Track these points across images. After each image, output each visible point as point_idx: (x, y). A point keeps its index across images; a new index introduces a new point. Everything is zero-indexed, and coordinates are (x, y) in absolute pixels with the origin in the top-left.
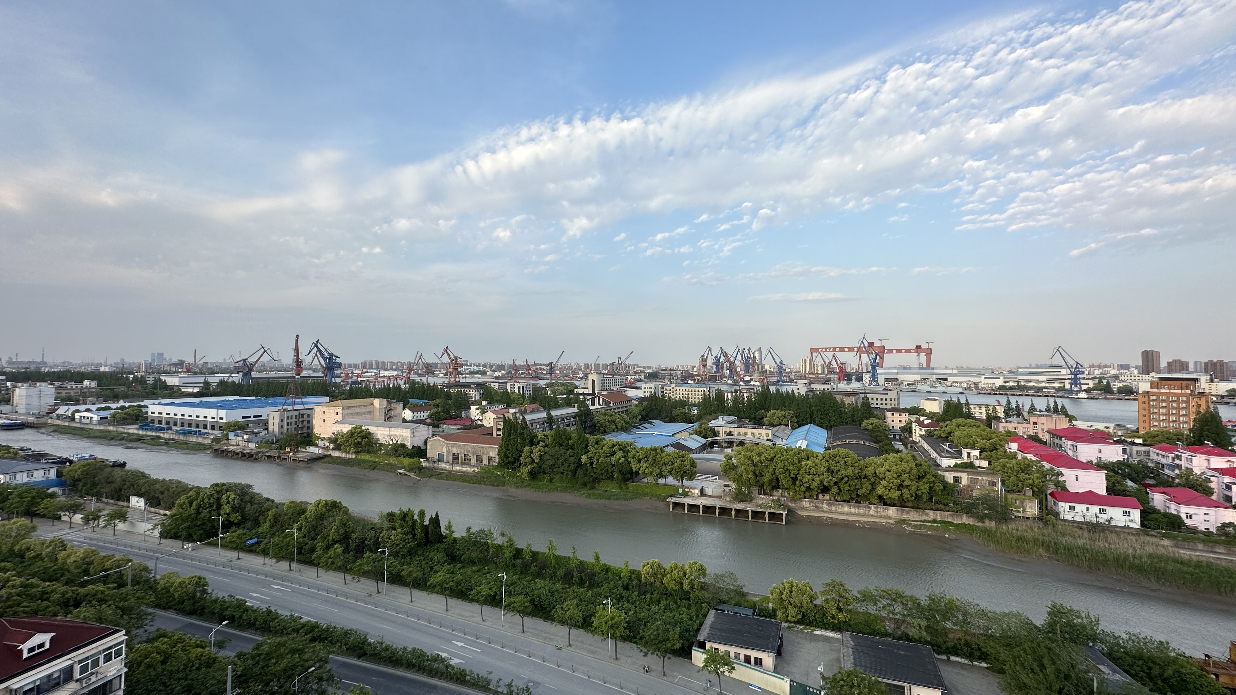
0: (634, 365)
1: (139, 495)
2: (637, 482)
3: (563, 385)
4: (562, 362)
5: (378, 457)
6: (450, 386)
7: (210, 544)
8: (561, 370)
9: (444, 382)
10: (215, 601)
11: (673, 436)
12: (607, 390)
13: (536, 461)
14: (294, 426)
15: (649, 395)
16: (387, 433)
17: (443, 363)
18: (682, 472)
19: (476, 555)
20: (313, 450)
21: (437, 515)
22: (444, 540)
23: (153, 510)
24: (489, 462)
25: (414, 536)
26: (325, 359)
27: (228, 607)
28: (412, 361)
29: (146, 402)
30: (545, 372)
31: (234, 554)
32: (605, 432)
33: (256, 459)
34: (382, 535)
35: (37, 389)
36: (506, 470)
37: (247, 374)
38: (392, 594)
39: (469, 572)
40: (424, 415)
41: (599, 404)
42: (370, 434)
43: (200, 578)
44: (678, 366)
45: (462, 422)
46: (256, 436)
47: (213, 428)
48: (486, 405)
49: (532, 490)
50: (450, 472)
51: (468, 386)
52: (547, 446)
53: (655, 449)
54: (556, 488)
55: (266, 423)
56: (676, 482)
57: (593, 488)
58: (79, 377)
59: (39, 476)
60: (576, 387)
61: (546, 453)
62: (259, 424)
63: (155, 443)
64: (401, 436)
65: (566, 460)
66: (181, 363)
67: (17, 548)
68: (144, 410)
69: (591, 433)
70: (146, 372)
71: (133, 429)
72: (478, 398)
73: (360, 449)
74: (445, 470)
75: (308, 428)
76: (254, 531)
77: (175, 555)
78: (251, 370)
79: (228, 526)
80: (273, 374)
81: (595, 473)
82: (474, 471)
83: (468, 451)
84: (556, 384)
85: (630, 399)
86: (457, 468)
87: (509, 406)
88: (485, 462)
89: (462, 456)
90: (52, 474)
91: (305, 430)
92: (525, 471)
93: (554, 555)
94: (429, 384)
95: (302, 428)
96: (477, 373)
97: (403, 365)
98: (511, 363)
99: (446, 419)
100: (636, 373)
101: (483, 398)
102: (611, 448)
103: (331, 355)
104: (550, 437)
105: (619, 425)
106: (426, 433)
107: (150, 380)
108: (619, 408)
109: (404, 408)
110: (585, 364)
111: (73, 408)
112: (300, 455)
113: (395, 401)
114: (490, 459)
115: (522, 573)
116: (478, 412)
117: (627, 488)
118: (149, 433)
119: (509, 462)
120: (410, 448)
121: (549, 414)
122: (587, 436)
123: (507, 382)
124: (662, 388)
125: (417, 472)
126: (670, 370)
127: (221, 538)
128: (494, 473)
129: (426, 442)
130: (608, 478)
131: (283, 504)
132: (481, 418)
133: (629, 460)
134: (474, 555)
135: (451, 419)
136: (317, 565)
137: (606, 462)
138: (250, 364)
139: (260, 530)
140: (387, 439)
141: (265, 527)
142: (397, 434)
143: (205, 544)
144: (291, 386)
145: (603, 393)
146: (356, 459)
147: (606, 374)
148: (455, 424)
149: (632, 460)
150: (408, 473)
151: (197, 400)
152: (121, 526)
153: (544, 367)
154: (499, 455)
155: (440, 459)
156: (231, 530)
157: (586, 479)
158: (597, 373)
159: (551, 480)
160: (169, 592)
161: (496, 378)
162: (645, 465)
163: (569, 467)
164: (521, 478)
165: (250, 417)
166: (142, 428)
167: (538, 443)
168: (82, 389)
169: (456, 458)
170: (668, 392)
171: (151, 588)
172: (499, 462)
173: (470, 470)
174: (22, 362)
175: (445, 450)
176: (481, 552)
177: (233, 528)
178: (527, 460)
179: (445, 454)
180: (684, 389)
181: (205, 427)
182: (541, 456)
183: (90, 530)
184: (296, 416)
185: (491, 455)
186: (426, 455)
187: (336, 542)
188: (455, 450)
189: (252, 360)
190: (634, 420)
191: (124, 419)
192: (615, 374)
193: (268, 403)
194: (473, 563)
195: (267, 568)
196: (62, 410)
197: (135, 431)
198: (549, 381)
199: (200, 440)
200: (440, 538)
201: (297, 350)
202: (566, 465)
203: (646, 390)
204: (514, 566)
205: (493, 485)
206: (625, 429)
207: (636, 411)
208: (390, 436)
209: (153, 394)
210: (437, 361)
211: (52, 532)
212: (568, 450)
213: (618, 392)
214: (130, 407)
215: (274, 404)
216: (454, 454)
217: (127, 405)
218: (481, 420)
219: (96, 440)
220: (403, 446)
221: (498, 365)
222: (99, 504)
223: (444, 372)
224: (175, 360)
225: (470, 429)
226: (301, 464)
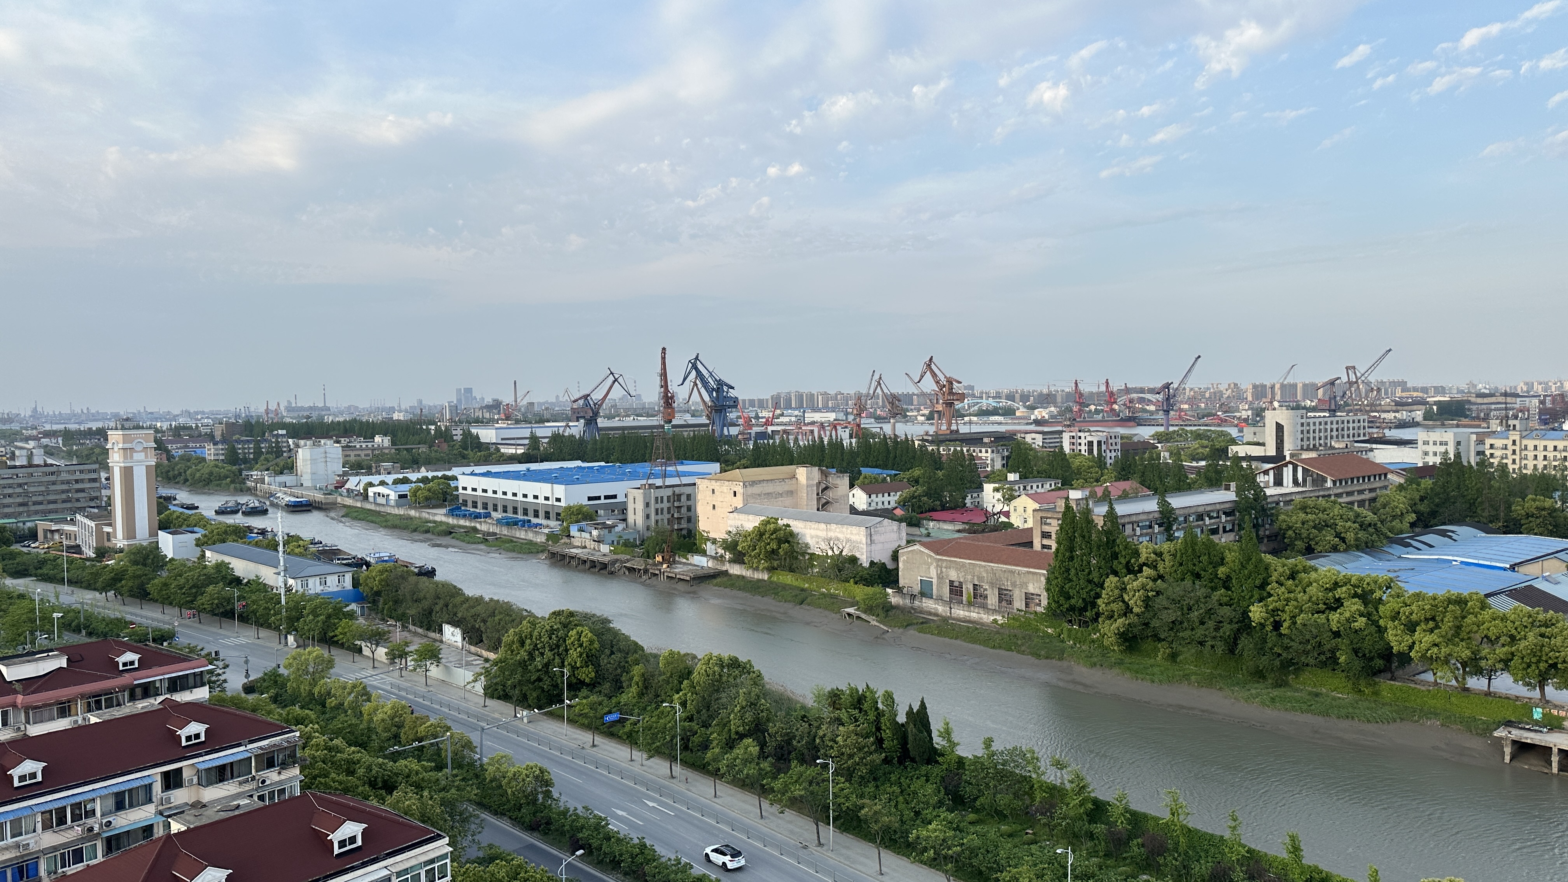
0: (1394, 384)
1: (455, 624)
2: (1403, 680)
3: (1198, 436)
4: (1194, 383)
5: (810, 581)
6: (938, 440)
7: (551, 715)
8: (1191, 401)
9: (927, 434)
10: (565, 813)
11: (1513, 568)
12: (1315, 448)
13: (1136, 610)
14: (667, 516)
15: (1438, 460)
16: (823, 534)
17: (923, 394)
18: (1543, 666)
19: (1006, 801)
20: (699, 560)
21: (923, 705)
22: (940, 759)
23: (473, 649)
24: (1027, 605)
25: (880, 741)
26: (710, 391)
27: (583, 827)
28: (864, 391)
29: (455, 471)
30: (1152, 408)
31: (586, 737)
32: (1309, 551)
33: (612, 573)
34: (821, 733)
35: (321, 450)
36: (1066, 626)
37: (591, 422)
38: (844, 851)
39: (992, 835)
40: (890, 500)
41: (1296, 482)
42: (792, 534)
43: (542, 771)
44: (1530, 385)
45: (966, 517)
46: (610, 532)
47: (547, 516)
48: (1015, 482)
49: (1128, 675)
50: (945, 620)
51: (975, 440)
52: (1161, 577)
53: (1461, 602)
54: (1187, 677)
55: (623, 510)
56: (1521, 690)
57: (1280, 684)
58: (367, 430)
59: (333, 584)
60: (1234, 442)
61: (1158, 593)
62: (613, 511)
63: (470, 537)
64: (848, 540)
65: (1210, 612)
66: (496, 405)
67: (316, 690)
68: (453, 484)
69: (1275, 552)
70: (451, 420)
71: (440, 515)
72: (998, 465)
73: (775, 564)
74: (936, 615)
75: (689, 520)
76: (614, 700)
77: (506, 727)
78: (596, 414)
79: (576, 686)
80: (629, 422)
81: (1287, 648)
82: (995, 621)
83: (980, 578)
84: (1181, 435)
85: (1382, 472)
86: (960, 612)
87: (1067, 484)
88: (1019, 603)
89: (967, 589)
90: (348, 582)
91: (684, 525)
92: (1109, 629)
93: (1183, 827)
94: (896, 436)
95: (679, 519)
96: (995, 412)
97: (847, 398)
98: (1069, 388)
99: (933, 510)
100: (1400, 404)
101: (1010, 464)
102: (1330, 590)
103: (720, 383)
104: (1167, 557)
105: (1350, 536)
106: (895, 536)
107: (458, 434)
108: (1349, 494)
109: (852, 486)
110: (1255, 387)
111: (366, 479)
112: (679, 569)
113: (834, 471)
114: (1029, 598)
115: (1107, 855)
116: (999, 495)
117: (1376, 693)
118: (462, 522)
119: (1072, 609)
120: (866, 564)
121: (1164, 504)
122: (1268, 558)
123: (1061, 432)
124: (1480, 442)
125: (882, 615)
126: (1506, 394)
127: (568, 706)
128: (1038, 630)
129: (895, 557)
130: (1323, 665)
131: (656, 656)
132: (1006, 509)
133: (1382, 622)
134: (1003, 800)
135: (944, 508)
136: (716, 774)
137: (1318, 626)
138: (595, 404)
139: (624, 698)
140: (824, 546)
141: (629, 695)
142: (840, 536)
143: (545, 714)
144: (658, 443)
145: (1305, 455)
146: (770, 582)
147: (1314, 409)
148: (952, 521)
149: (1390, 624)
150: (863, 616)
151: (522, 467)
152: (434, 671)
153: (1148, 396)
154: (1048, 590)
155: (925, 592)
156: (581, 694)
157: (1264, 661)
158: (1288, 408)
159: (1173, 657)
160: (500, 786)
161: (1037, 422)
162: (1428, 639)
163: (1217, 629)
164: (1102, 646)
165: (599, 498)
166: (451, 513)
167: (1140, 571)
168: (373, 449)
169: (956, 590)
170: (1498, 453)
171: (477, 776)
172: (1049, 607)
173: (987, 618)
174: (302, 409)
175: (933, 573)
176: (1016, 795)
177: (584, 692)
178: (1114, 606)
179: (935, 581)
180: (1550, 445)
181: (536, 515)
182: (1147, 601)
183: (397, 673)
184: (668, 497)
185: (1031, 589)
186: (897, 581)
187: (742, 736)
188: (953, 575)
189: (597, 396)
190: (1396, 523)
191: (427, 499)
192: (1339, 408)
193: (624, 474)
194: (1000, 815)
195: (636, 768)
196: (353, 482)
197: (444, 519)
198: (1161, 429)
199: (530, 536)
200: (932, 755)
201: (664, 375)
202: (1211, 624)
203: (1431, 448)
204: (1091, 836)
205: (1038, 656)
206: (1367, 547)
207: (1401, 502)
208: (828, 540)
209: (464, 457)
210: (912, 389)
211: (354, 672)
212: (1214, 589)
213: (1347, 455)
214: (434, 478)
215: (633, 476)
216: (951, 582)
217: (430, 475)
218: (1007, 514)
219: (397, 532)
220: (853, 560)
221: (1041, 394)
222: (405, 634)
223: (926, 412)
224: (488, 400)
225: (983, 531)
226: (681, 586)
